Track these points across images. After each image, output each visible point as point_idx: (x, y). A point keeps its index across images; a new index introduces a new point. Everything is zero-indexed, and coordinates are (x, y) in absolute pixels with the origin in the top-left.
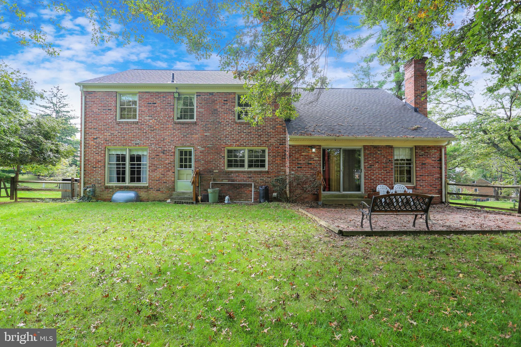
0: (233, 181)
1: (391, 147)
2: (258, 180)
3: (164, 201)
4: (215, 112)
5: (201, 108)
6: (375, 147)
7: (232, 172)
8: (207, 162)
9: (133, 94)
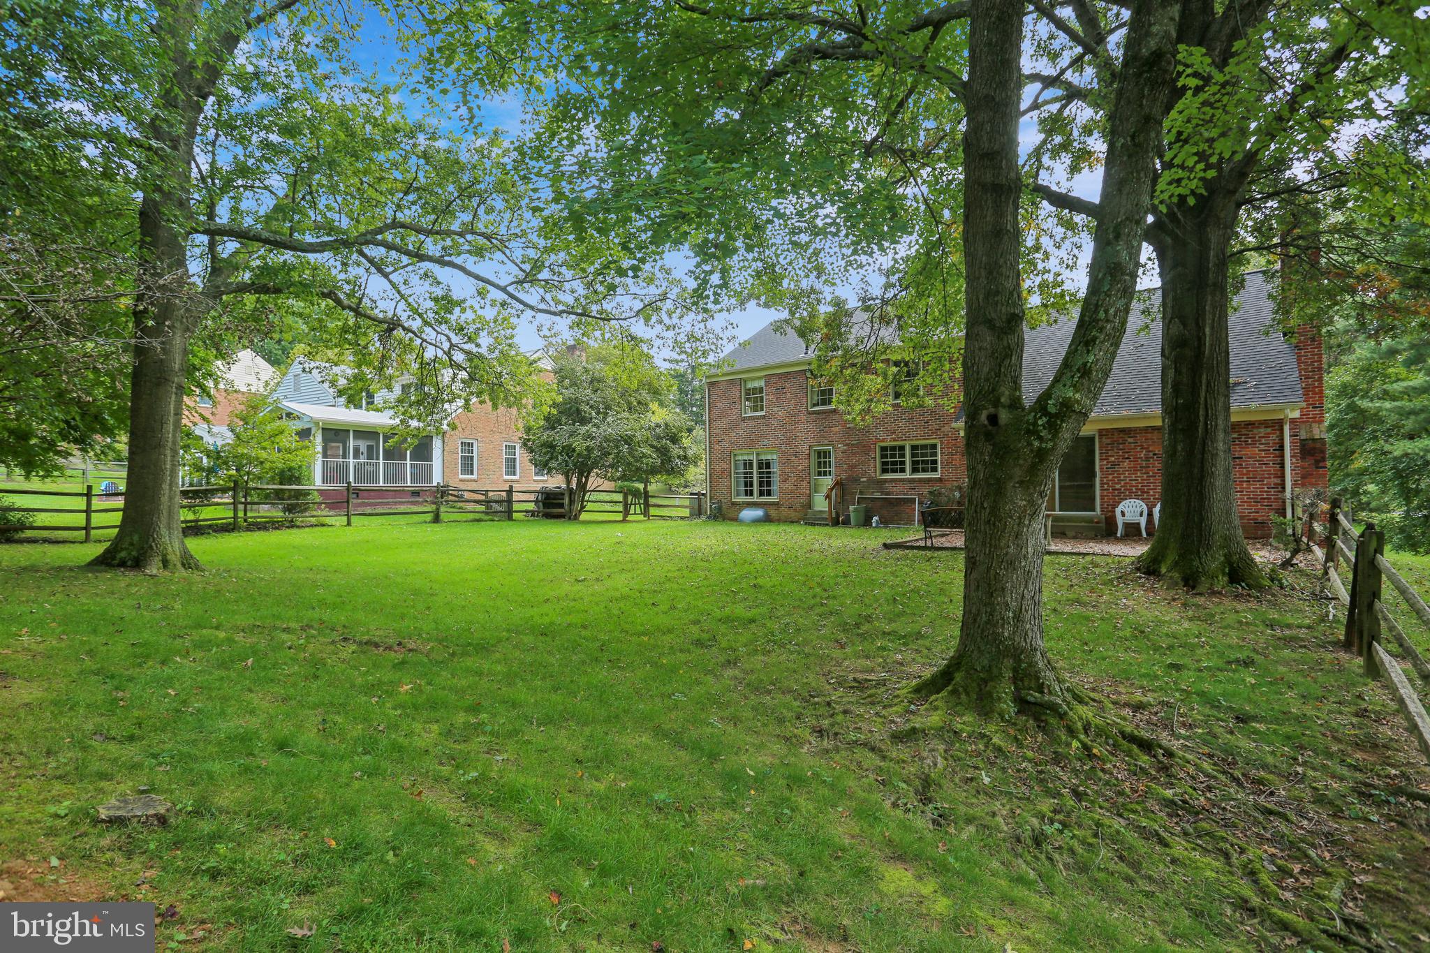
0: (888, 494)
2: (925, 492)
3: (797, 521)
6: (1122, 431)
7: (886, 481)
8: (852, 467)
9: (759, 378)
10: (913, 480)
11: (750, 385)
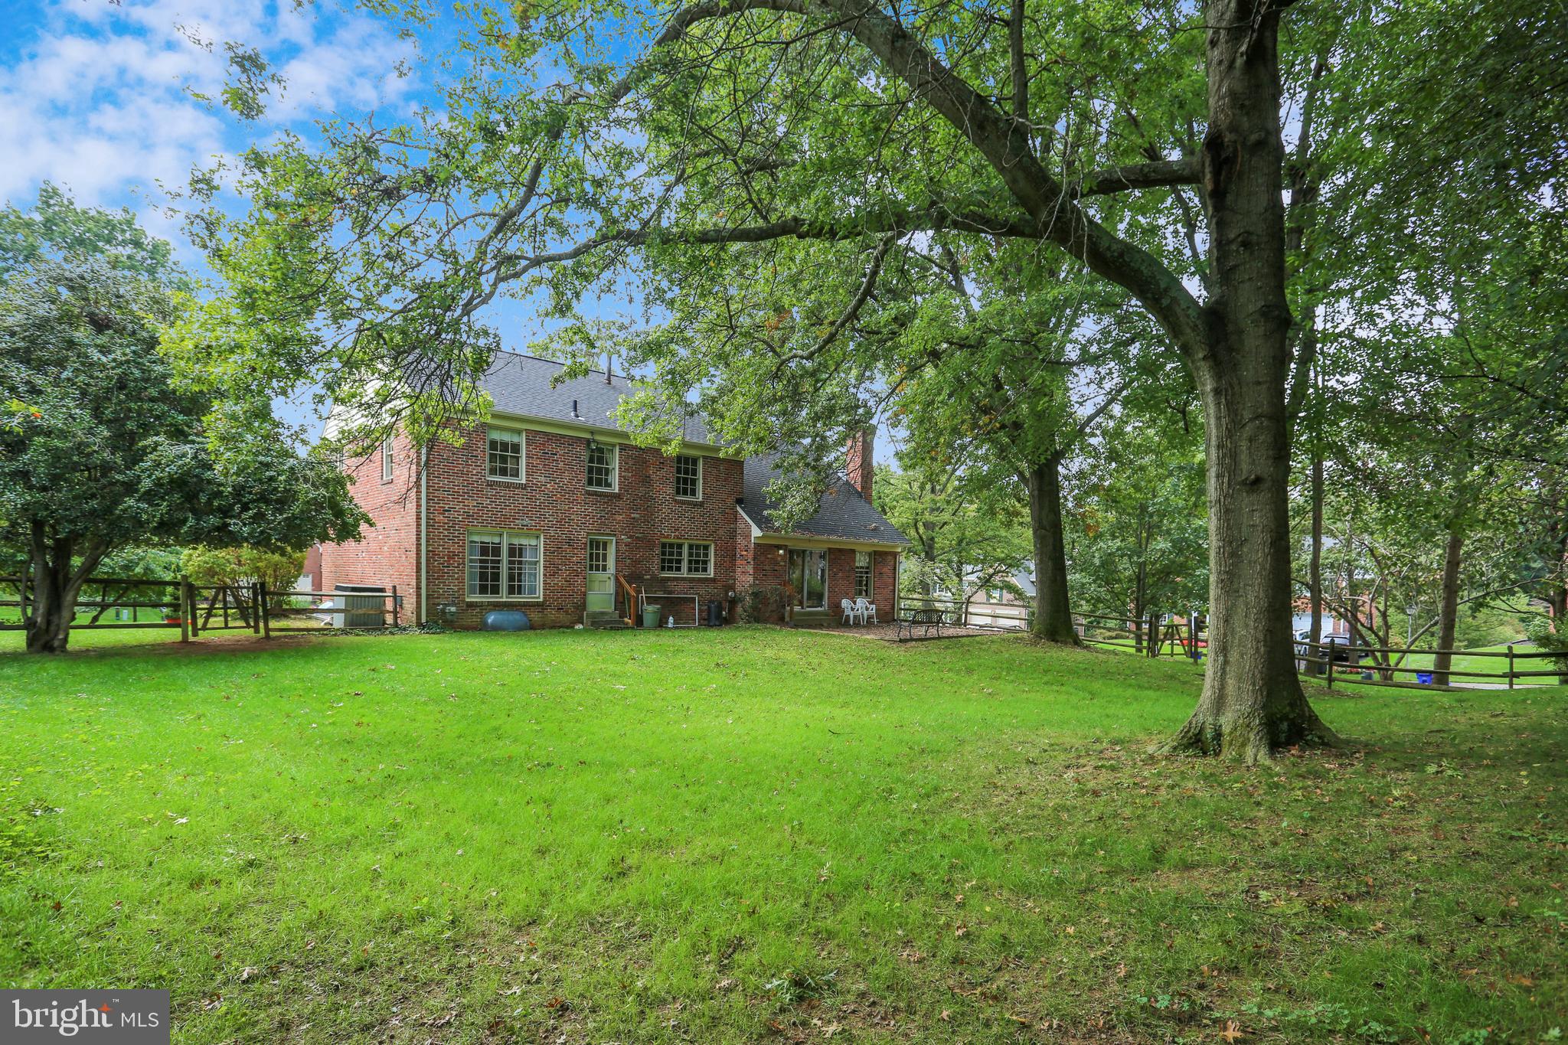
0: (670, 592)
1: (853, 551)
2: (702, 592)
3: (570, 626)
4: (646, 480)
5: (627, 470)
6: (840, 550)
7: (669, 579)
8: (637, 562)
9: (519, 432)
10: (692, 580)
11: (496, 436)
